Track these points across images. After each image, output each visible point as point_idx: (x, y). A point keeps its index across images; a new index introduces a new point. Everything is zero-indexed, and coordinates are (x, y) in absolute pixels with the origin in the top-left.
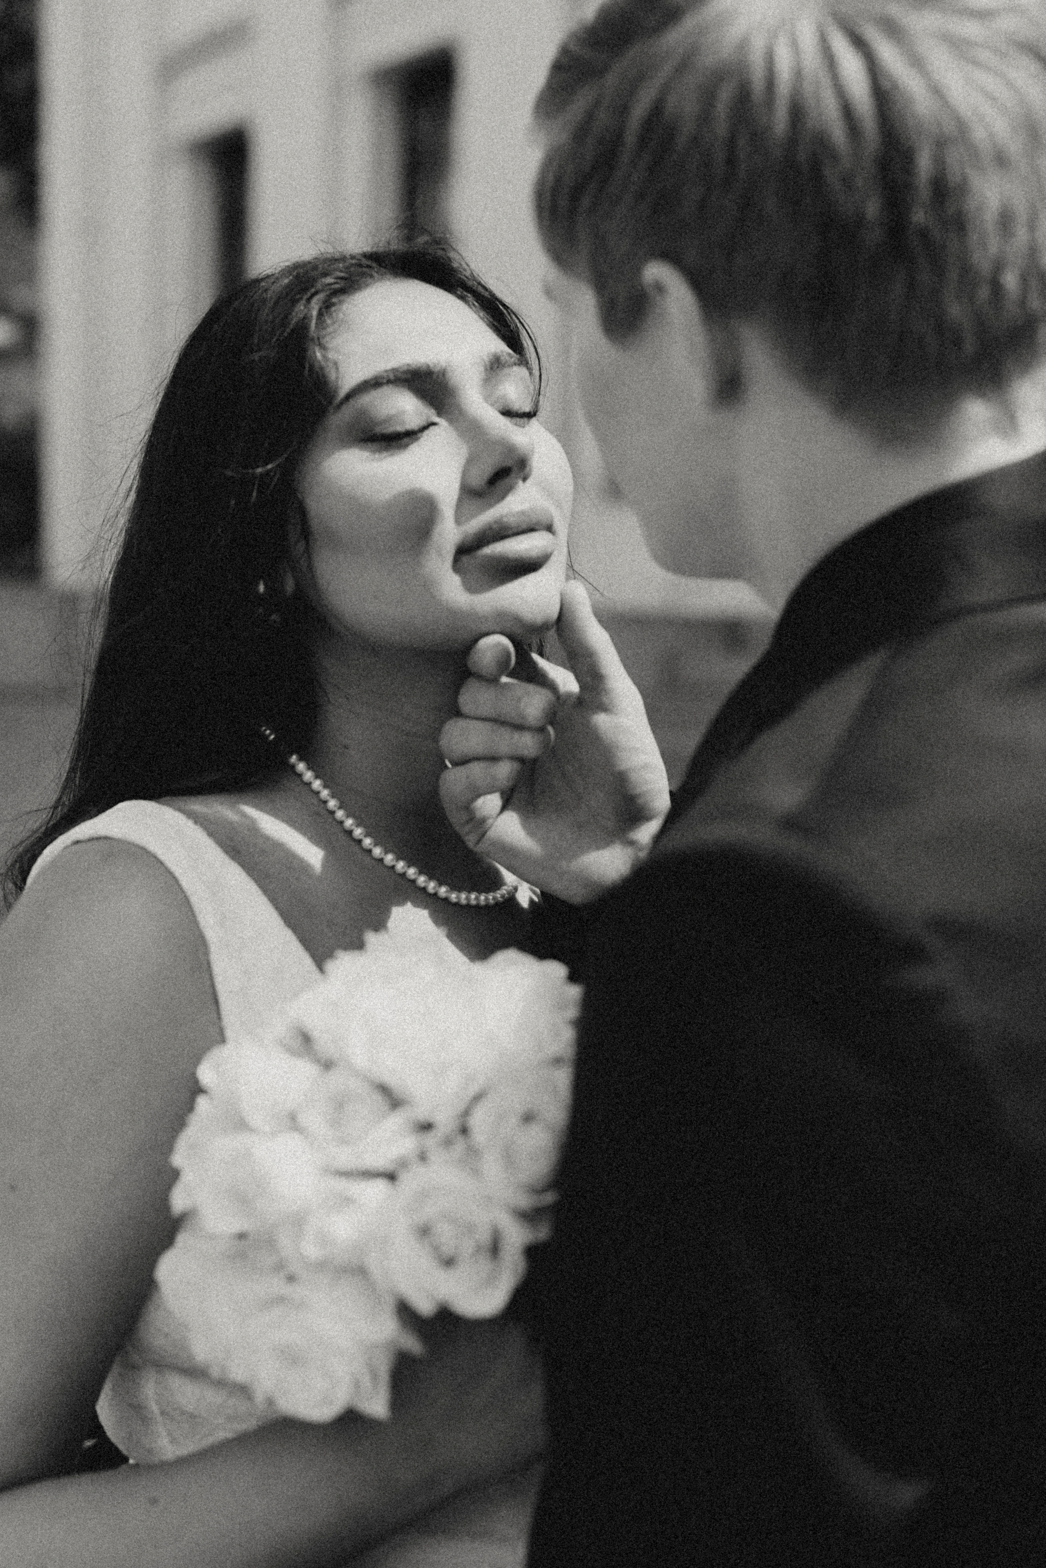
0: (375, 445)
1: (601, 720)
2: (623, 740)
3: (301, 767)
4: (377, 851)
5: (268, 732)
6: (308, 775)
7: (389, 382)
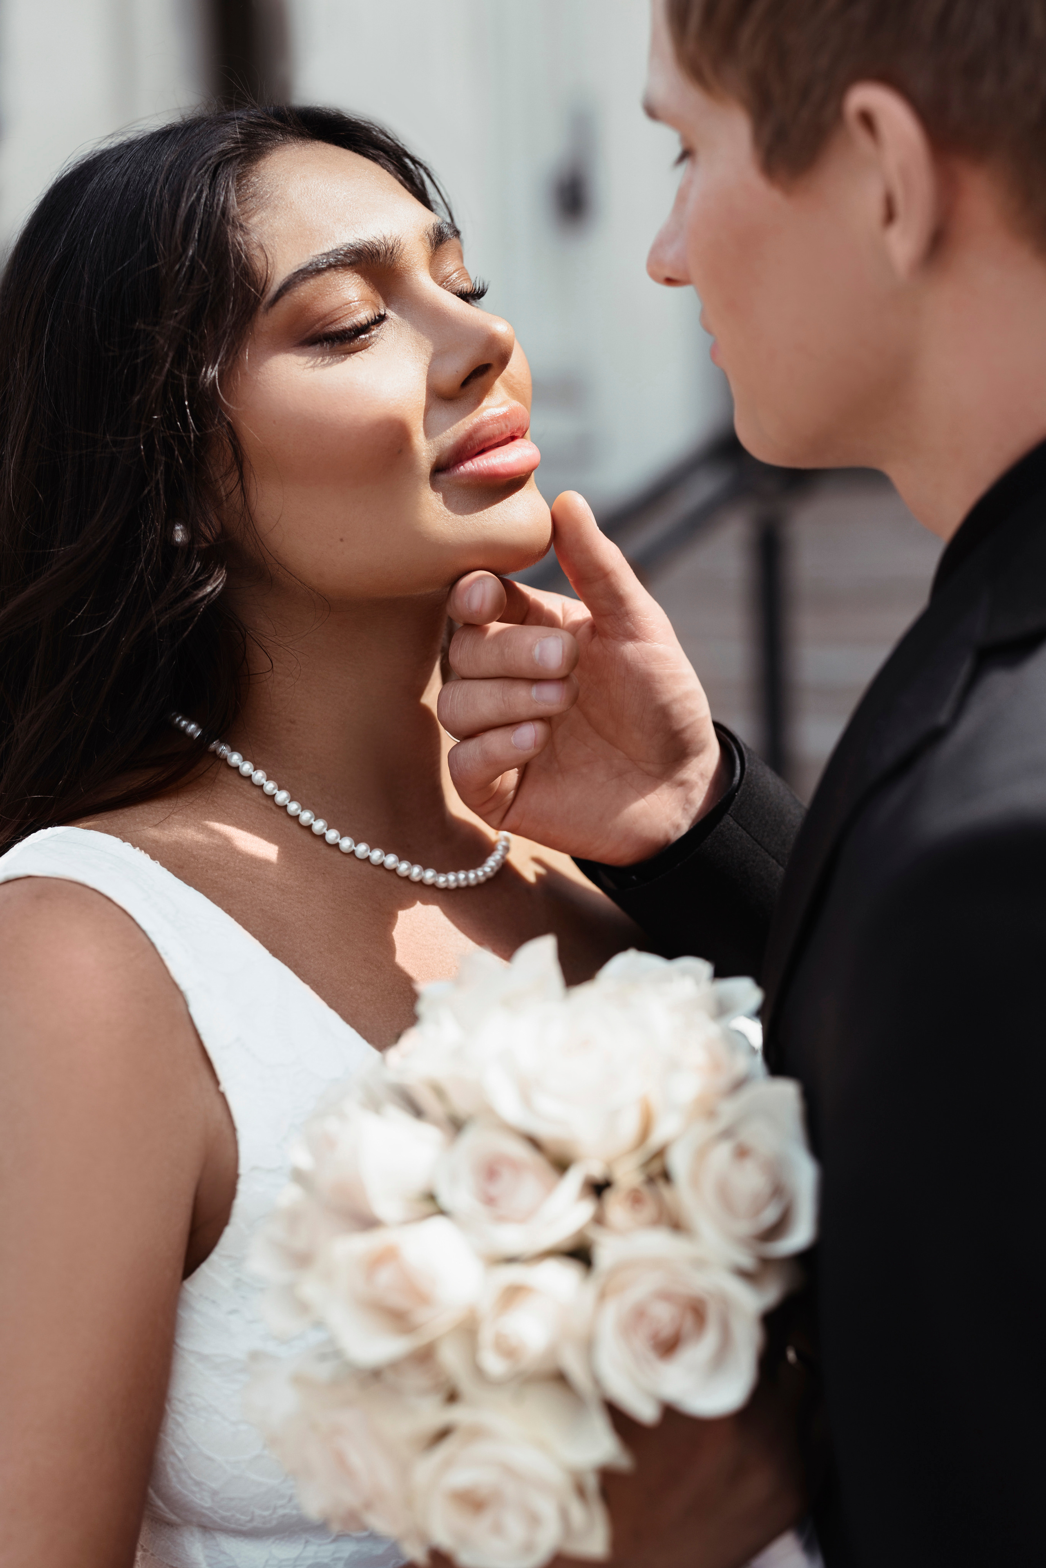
0: (317, 348)
1: (630, 649)
2: (657, 669)
3: (235, 758)
4: (346, 844)
5: (184, 723)
6: (246, 768)
7: (330, 267)
